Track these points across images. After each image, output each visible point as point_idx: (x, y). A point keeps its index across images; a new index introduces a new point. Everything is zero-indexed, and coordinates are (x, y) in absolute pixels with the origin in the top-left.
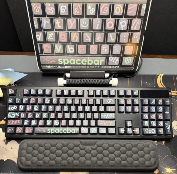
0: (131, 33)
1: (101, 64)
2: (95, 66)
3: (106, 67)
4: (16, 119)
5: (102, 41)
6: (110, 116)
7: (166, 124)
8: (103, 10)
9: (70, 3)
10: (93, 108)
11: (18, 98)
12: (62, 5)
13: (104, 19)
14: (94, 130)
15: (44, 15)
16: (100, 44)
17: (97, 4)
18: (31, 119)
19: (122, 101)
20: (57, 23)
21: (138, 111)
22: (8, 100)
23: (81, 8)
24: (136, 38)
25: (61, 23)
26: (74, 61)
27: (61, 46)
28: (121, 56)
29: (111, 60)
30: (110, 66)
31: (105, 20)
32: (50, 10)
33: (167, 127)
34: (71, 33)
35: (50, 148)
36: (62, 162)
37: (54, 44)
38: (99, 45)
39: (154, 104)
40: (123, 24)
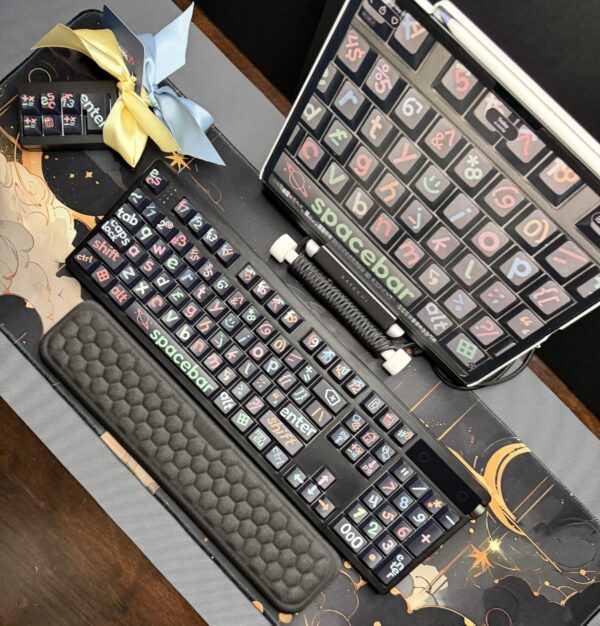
0: (522, 302)
1: (401, 297)
2: (385, 287)
3: (407, 313)
4: (115, 245)
5: (443, 256)
6: (302, 426)
7: (400, 557)
8: (500, 195)
9: (436, 110)
10: (284, 377)
11: (157, 205)
12: (414, 96)
13: (486, 215)
14: (243, 419)
15: (359, 78)
16: (431, 257)
17: (497, 172)
18: (142, 276)
19: (356, 423)
20: (373, 121)
21: (369, 473)
22: (133, 191)
23: (453, 143)
24: (527, 324)
25: (382, 130)
26: (349, 234)
27: (343, 178)
28: (460, 326)
29: (430, 313)
30: (418, 320)
31: (487, 221)
32: (379, 82)
33: (394, 564)
34: (387, 171)
35: (129, 369)
36: (124, 419)
37: (333, 161)
38: (429, 258)
39: (418, 496)
40: (521, 268)
